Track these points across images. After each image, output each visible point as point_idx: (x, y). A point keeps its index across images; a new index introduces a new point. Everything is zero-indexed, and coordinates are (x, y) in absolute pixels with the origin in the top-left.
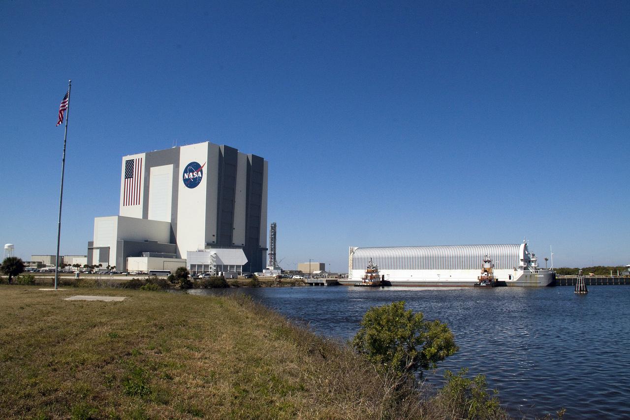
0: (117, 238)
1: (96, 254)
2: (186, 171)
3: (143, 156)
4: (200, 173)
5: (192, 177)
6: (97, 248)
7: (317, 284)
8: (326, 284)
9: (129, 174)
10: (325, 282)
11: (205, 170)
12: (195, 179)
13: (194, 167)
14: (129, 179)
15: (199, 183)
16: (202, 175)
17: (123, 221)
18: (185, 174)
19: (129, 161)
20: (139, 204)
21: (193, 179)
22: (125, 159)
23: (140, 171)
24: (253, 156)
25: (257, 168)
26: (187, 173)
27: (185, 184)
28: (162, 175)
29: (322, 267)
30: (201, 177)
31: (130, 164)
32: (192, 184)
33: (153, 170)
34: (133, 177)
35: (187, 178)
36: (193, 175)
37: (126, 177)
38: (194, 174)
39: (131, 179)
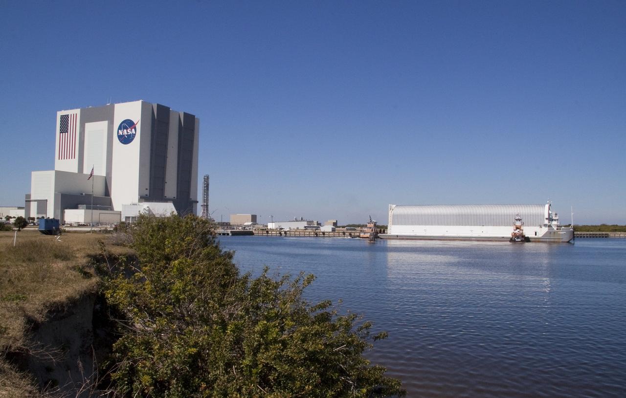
0: (55, 191)
1: (34, 207)
2: (120, 128)
3: (77, 111)
4: (133, 130)
5: (126, 134)
6: (35, 201)
9: (64, 129)
11: (138, 127)
12: (129, 136)
13: (128, 124)
14: (64, 134)
15: (132, 139)
16: (136, 132)
17: (60, 175)
18: (120, 131)
19: (64, 116)
20: (74, 158)
21: (127, 135)
22: (60, 114)
23: (75, 125)
24: (185, 114)
25: (189, 125)
26: (121, 129)
27: (119, 140)
28: (97, 130)
29: (254, 218)
30: (135, 134)
31: (65, 119)
32: (126, 140)
33: (89, 126)
34: (68, 132)
35: (121, 134)
36: (127, 132)
37: (62, 132)
38: (128, 131)
39: (66, 133)
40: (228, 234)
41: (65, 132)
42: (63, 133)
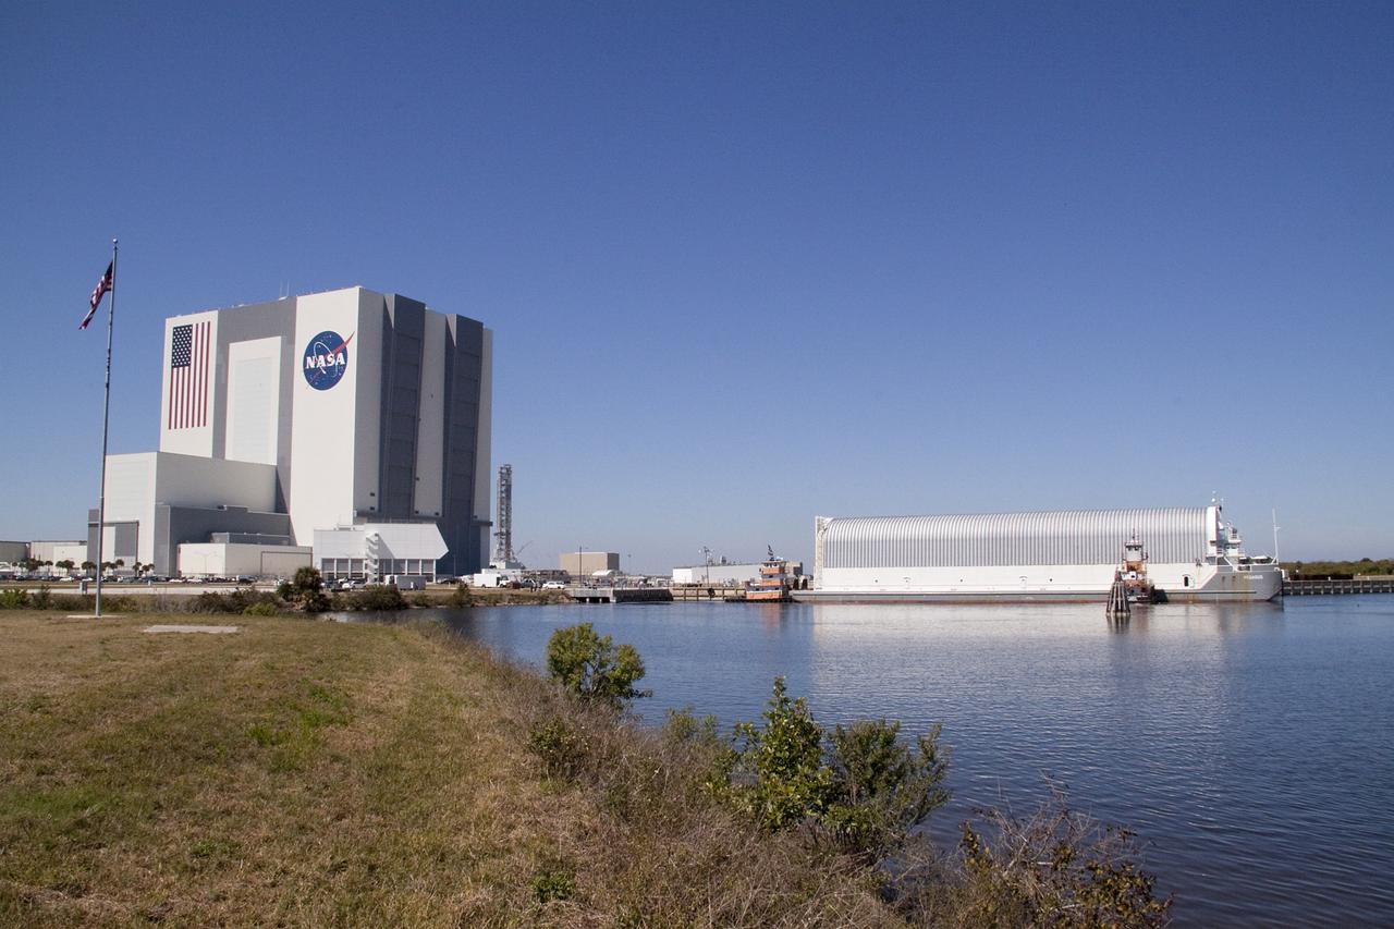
0: (157, 501)
1: (109, 535)
2: (309, 353)
3: (212, 317)
4: (340, 355)
5: (324, 365)
6: (111, 524)
7: (594, 600)
8: (613, 600)
9: (181, 358)
10: (610, 595)
11: (352, 349)
12: (330, 370)
13: (328, 342)
14: (181, 369)
15: (338, 379)
16: (346, 361)
17: (167, 463)
18: (309, 358)
19: (184, 327)
20: (204, 424)
21: (325, 369)
22: (172, 323)
23: (206, 349)
24: (461, 321)
25: (469, 344)
26: (311, 355)
27: (308, 380)
28: (255, 359)
29: (613, 561)
30: (345, 366)
31: (182, 335)
32: (323, 379)
33: (237, 350)
34: (189, 365)
35: (313, 366)
36: (326, 361)
37: (176, 364)
38: (329, 359)
39: (187, 368)
40: (606, 600)
41: (183, 366)
42: (178, 367)
